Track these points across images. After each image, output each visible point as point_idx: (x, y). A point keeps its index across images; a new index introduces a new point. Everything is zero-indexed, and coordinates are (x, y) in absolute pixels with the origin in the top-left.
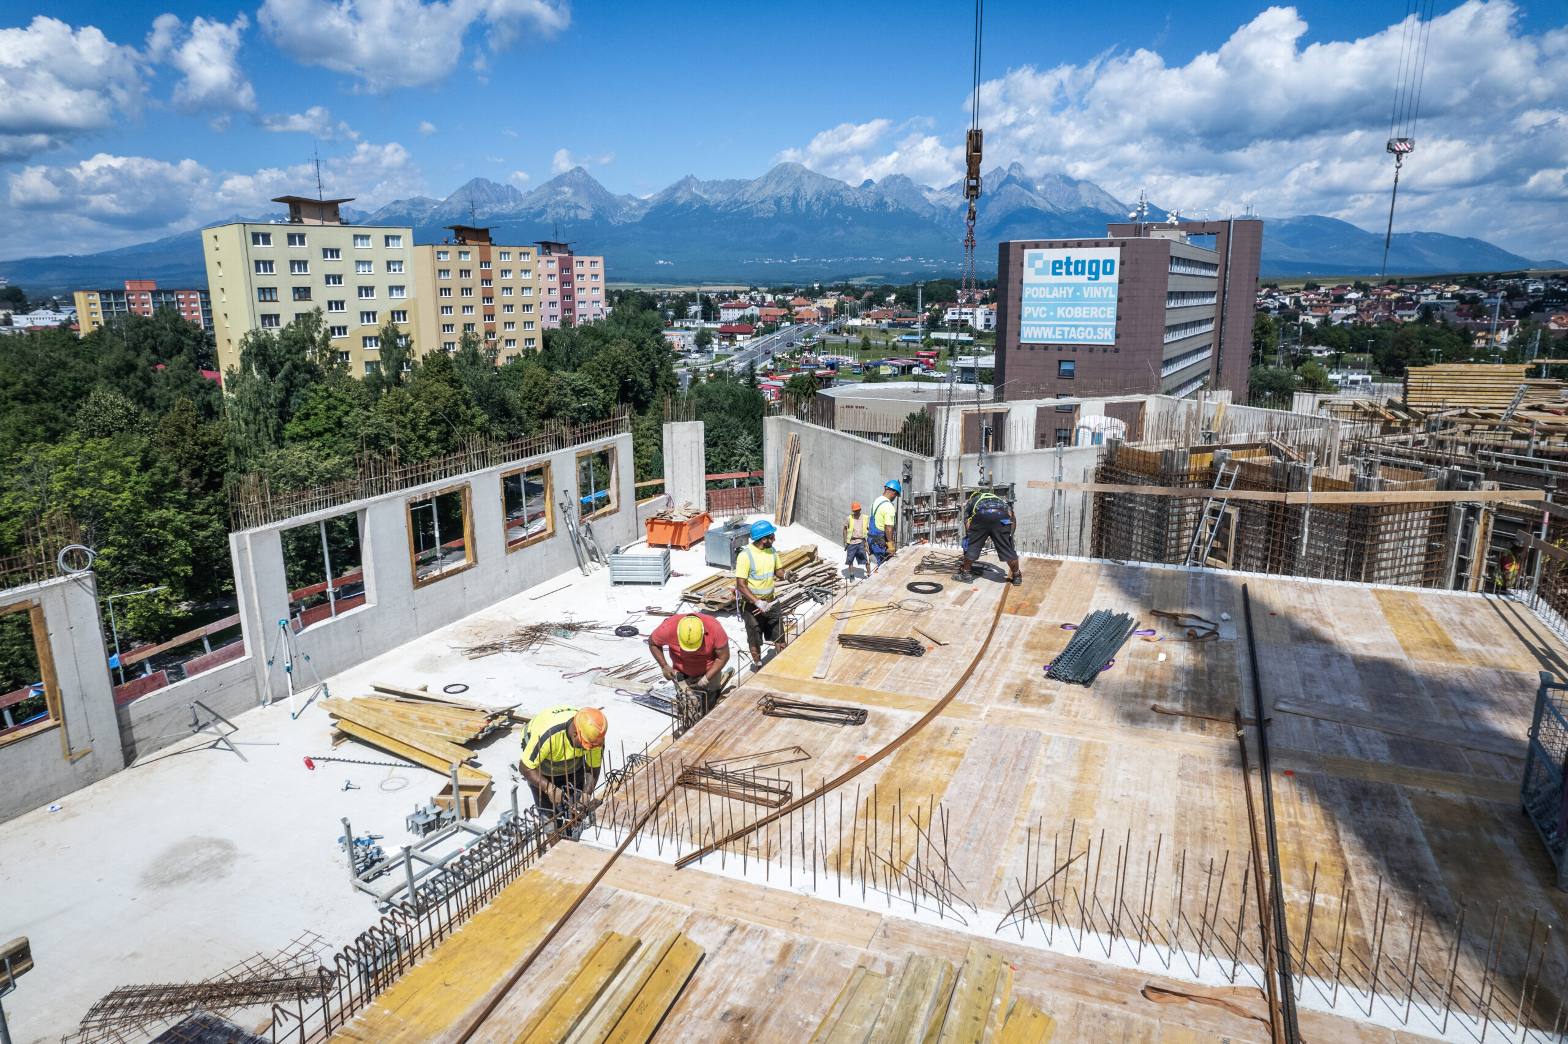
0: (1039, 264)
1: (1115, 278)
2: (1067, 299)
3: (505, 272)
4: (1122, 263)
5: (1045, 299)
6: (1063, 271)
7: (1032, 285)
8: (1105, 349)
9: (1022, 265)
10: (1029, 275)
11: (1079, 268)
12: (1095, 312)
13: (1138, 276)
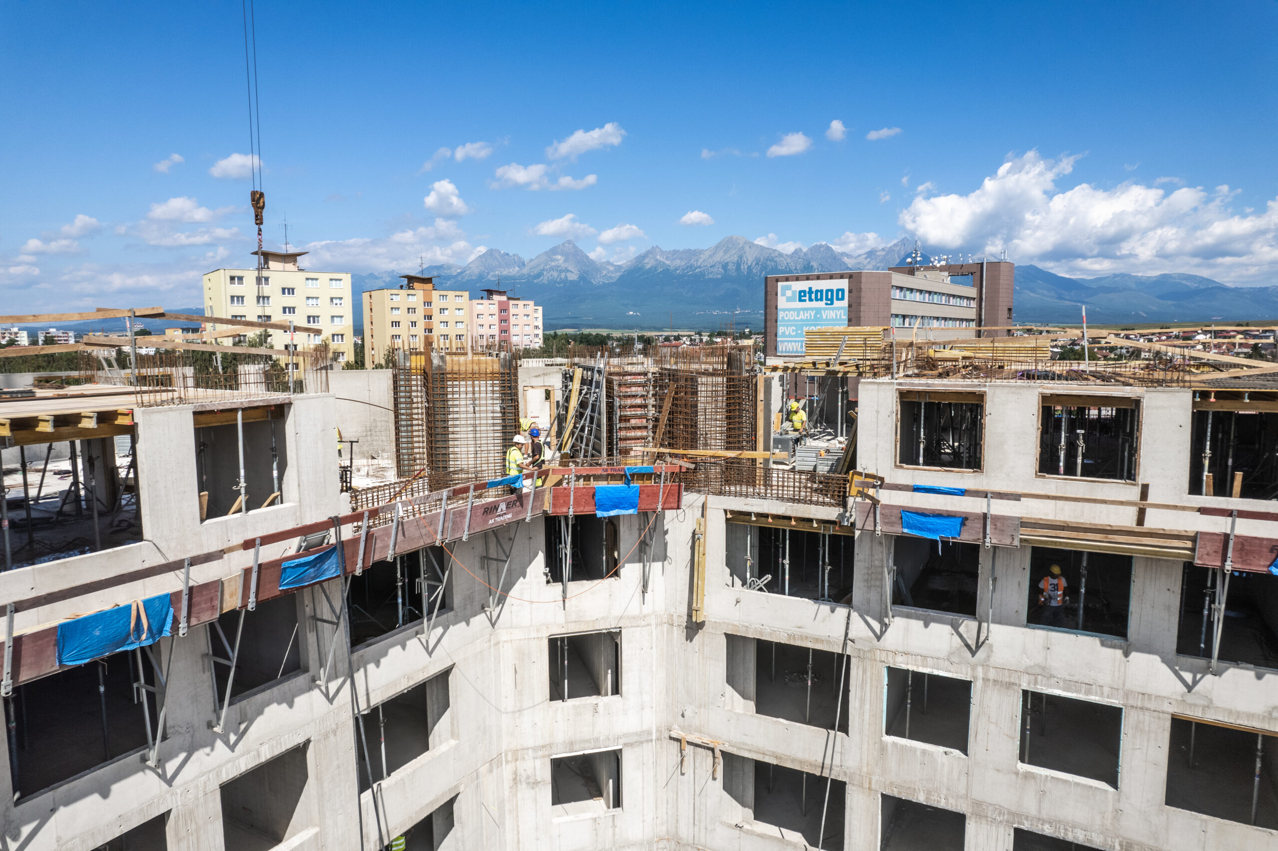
0: (789, 293)
1: (845, 303)
2: (810, 320)
3: (442, 310)
4: (850, 291)
5: (794, 320)
6: (807, 298)
7: (784, 310)
9: (777, 295)
10: (782, 302)
11: (818, 295)
13: (863, 301)
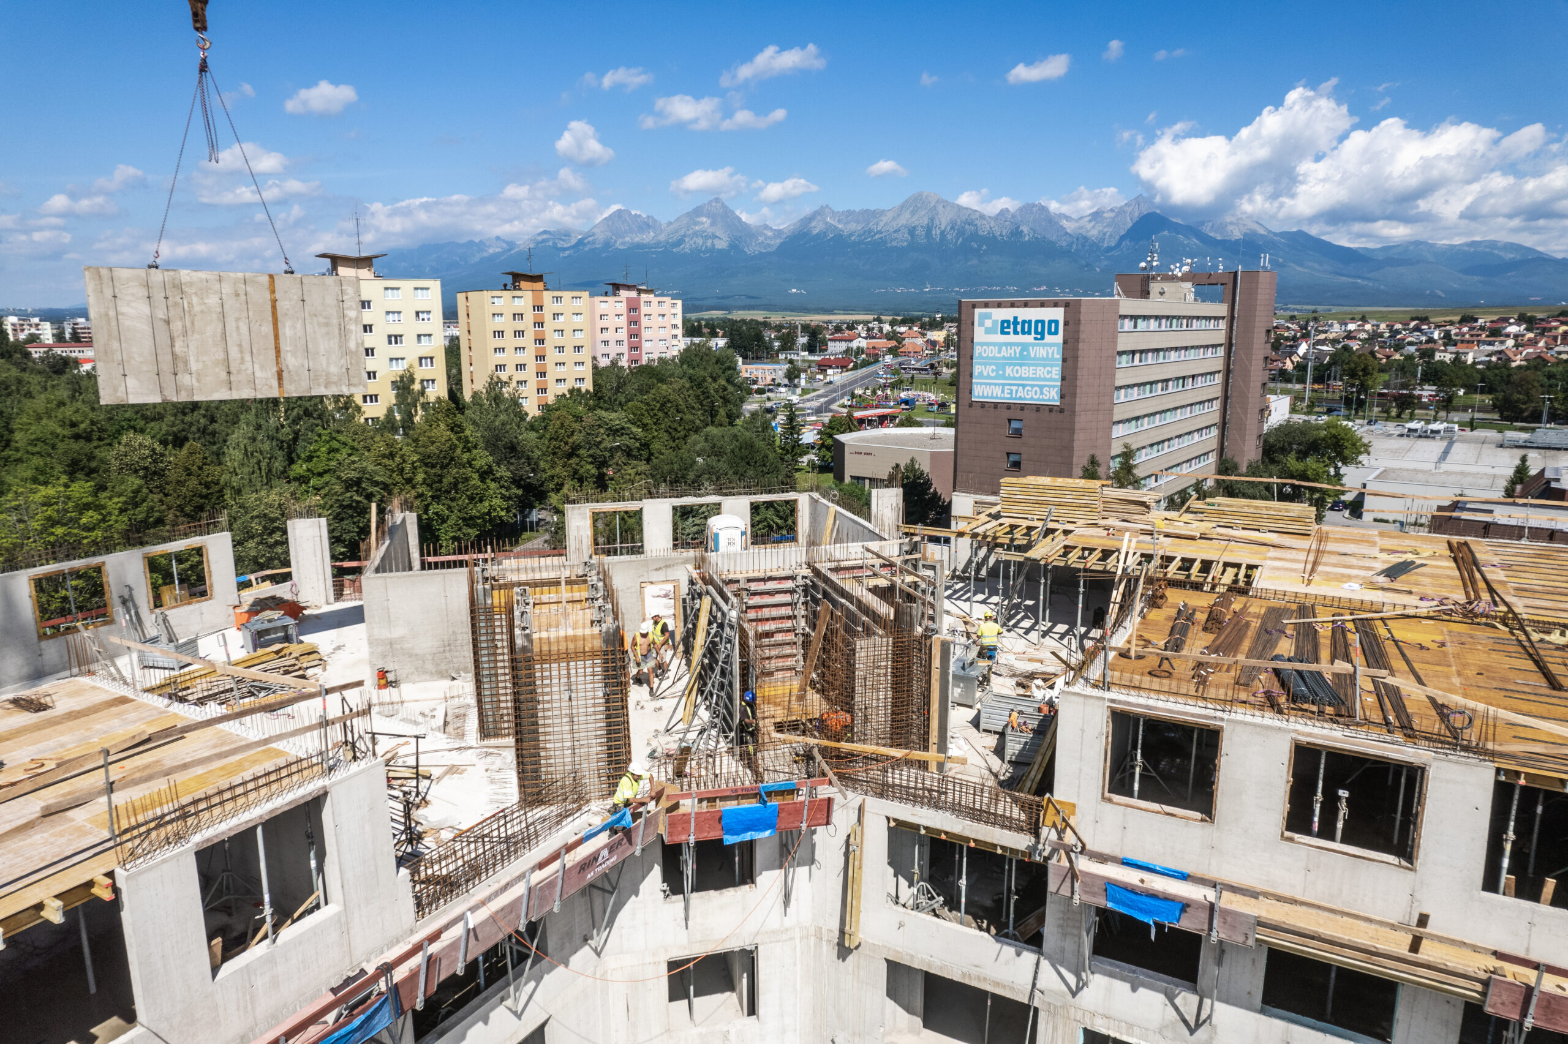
0: (988, 323)
1: (1059, 339)
2: (1015, 358)
3: (556, 315)
4: (1066, 324)
5: (994, 358)
6: (1011, 330)
7: (982, 344)
8: (1051, 408)
9: (973, 324)
10: (979, 334)
11: (1025, 327)
12: (1041, 372)
13: (1082, 336)
